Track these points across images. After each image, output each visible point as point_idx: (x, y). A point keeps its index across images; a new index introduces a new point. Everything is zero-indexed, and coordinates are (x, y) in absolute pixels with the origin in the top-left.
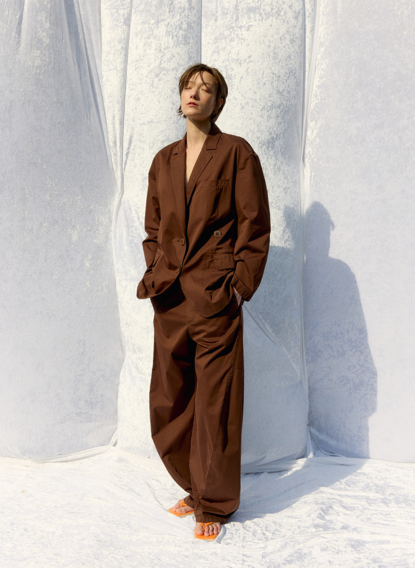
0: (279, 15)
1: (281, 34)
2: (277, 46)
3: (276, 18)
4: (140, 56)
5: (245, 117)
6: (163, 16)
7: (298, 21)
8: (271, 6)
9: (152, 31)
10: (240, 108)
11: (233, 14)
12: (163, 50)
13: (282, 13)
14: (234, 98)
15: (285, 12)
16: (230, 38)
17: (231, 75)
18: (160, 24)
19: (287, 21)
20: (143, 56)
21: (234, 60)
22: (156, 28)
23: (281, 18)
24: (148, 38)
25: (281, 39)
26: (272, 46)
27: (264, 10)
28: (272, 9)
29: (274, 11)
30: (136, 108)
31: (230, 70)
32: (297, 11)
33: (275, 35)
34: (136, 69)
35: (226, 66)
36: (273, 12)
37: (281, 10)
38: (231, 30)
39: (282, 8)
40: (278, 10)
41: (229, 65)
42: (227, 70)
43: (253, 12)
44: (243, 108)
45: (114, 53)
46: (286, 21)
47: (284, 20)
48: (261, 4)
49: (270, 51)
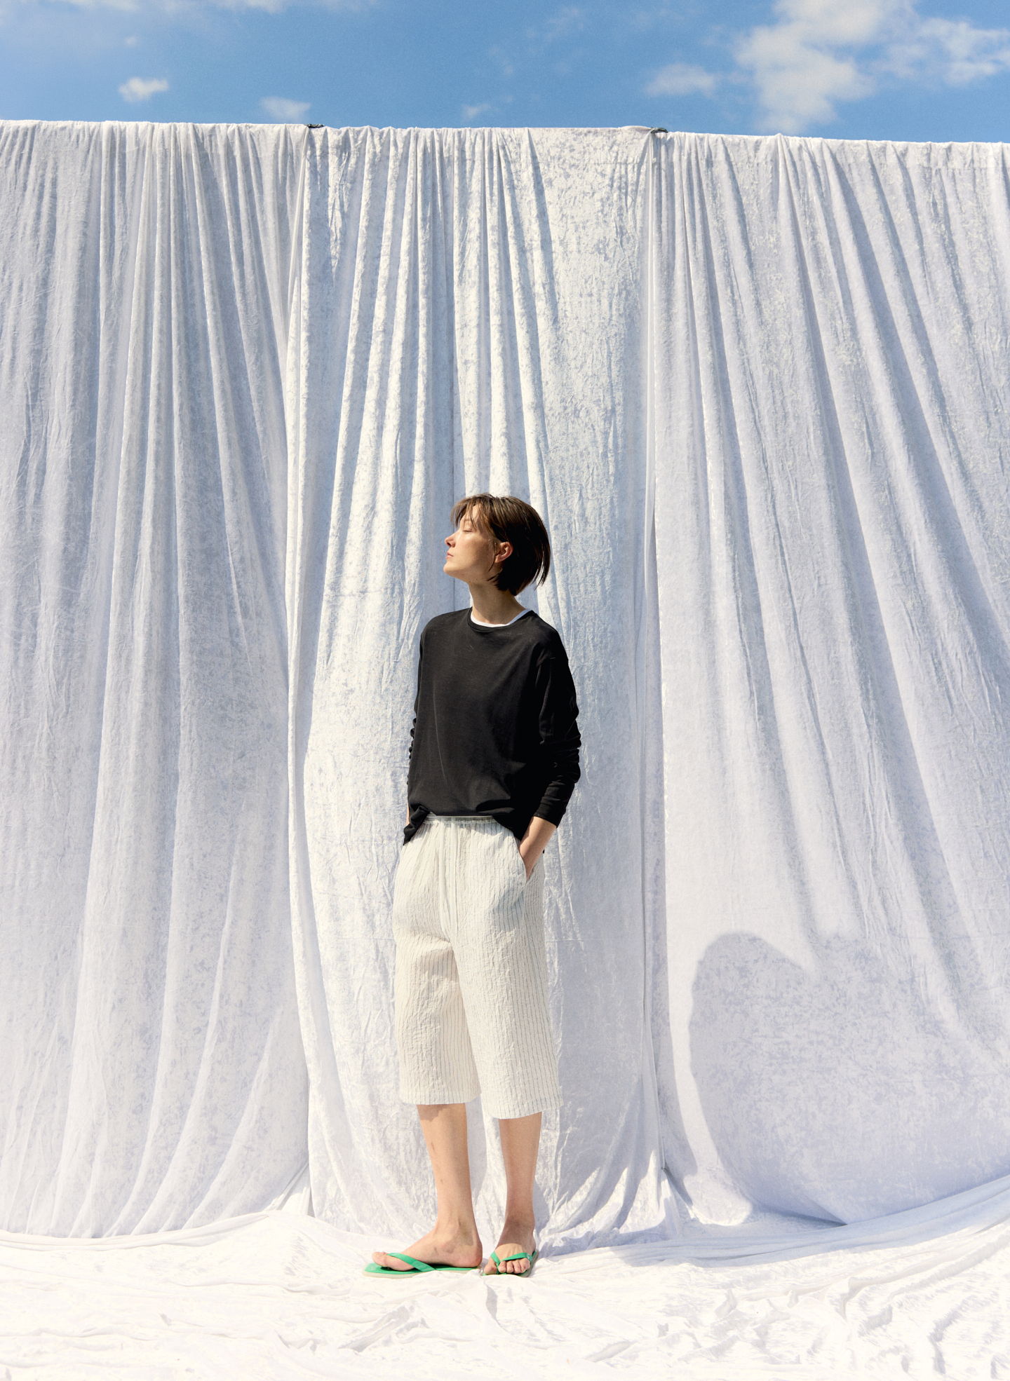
0: (578, 417)
1: (582, 447)
2: (576, 465)
3: (573, 422)
7: (610, 423)
13: (582, 414)
19: (592, 425)
23: (580, 421)
25: (582, 455)
27: (551, 409)
28: (565, 408)
29: (569, 410)
32: (610, 408)
33: (571, 448)
36: (566, 412)
39: (582, 406)
40: (576, 410)
46: (590, 426)
47: (586, 425)
49: (564, 475)
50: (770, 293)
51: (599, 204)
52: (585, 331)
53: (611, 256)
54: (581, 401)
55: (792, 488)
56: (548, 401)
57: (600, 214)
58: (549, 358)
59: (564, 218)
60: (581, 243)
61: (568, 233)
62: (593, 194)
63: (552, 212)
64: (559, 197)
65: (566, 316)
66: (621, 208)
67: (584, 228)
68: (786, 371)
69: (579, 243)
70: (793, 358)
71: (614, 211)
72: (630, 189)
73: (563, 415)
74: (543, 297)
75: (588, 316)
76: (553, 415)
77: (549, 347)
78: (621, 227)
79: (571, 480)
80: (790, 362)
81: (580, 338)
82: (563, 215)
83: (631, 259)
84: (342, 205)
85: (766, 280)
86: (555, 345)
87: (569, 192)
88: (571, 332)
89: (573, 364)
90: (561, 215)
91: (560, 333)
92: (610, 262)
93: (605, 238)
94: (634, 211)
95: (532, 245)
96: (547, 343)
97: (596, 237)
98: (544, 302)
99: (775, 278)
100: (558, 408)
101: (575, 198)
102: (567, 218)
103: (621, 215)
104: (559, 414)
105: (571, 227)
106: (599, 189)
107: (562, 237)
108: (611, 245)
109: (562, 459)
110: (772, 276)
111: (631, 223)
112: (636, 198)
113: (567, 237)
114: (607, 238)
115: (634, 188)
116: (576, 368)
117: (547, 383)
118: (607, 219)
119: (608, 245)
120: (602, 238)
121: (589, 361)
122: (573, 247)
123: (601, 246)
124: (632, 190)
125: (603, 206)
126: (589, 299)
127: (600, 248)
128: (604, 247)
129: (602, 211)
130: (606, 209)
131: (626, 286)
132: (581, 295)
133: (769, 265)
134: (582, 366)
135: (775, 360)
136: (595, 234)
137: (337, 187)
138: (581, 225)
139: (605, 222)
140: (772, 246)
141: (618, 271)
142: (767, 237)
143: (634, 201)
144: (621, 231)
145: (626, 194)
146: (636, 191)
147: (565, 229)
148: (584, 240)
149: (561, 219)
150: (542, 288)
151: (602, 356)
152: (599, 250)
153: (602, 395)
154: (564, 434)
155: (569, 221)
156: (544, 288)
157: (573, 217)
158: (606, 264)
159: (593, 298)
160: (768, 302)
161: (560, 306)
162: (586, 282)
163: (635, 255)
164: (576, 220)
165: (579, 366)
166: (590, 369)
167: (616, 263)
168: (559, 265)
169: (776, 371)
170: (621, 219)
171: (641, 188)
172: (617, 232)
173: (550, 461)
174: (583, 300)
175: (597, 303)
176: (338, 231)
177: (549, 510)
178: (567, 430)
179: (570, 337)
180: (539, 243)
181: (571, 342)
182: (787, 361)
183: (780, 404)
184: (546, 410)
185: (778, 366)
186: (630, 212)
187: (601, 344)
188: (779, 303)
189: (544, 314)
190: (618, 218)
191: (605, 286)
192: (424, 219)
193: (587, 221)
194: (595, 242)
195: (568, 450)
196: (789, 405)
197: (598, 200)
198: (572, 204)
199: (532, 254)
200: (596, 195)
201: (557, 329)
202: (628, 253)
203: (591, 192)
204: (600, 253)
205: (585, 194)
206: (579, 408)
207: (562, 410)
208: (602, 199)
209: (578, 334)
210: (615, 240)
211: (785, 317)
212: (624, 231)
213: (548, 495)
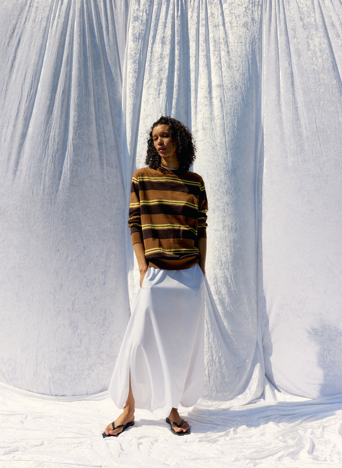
3: (235, 91)
4: (147, 115)
5: (215, 154)
6: (162, 90)
8: (231, 84)
9: (155, 100)
10: (212, 148)
11: (207, 89)
12: (162, 111)
14: (207, 142)
15: (241, 88)
16: (205, 104)
17: (205, 127)
18: (160, 95)
20: (149, 115)
21: (207, 118)
22: (158, 98)
24: (152, 104)
26: (233, 110)
27: (227, 86)
28: (232, 86)
29: (233, 87)
30: (143, 149)
31: (205, 124)
33: (234, 102)
34: (144, 123)
35: (202, 122)
37: (238, 86)
38: (205, 99)
39: (239, 85)
41: (204, 121)
42: (203, 124)
43: (219, 87)
44: (213, 148)
45: (130, 112)
48: (224, 83)
49: (231, 112)
50: (313, 38)
51: (244, 9)
52: (240, 56)
53: (249, 28)
54: (238, 83)
55: (323, 112)
56: (225, 83)
57: (245, 12)
58: (226, 67)
59: (231, 14)
60: (238, 23)
61: (233, 19)
62: (242, 5)
63: (226, 12)
64: (229, 6)
65: (232, 50)
66: (253, 11)
67: (239, 17)
68: (320, 68)
69: (237, 23)
70: (323, 63)
71: (250, 12)
72: (256, 4)
73: (231, 89)
74: (223, 43)
75: (241, 50)
76: (227, 89)
77: (226, 62)
78: (253, 18)
79: (234, 114)
80: (321, 64)
81: (238, 59)
82: (231, 13)
83: (257, 30)
84: (146, 11)
85: (311, 34)
86: (228, 62)
87: (233, 4)
88: (234, 56)
89: (235, 69)
90: (230, 13)
91: (230, 57)
92: (249, 31)
93: (247, 21)
94: (258, 12)
95: (219, 24)
96: (225, 61)
97: (244, 21)
98: (224, 45)
99: (314, 33)
100: (229, 86)
101: (235, 6)
102: (232, 14)
103: (252, 13)
104: (230, 88)
105: (234, 17)
106: (245, 3)
107: (230, 21)
108: (249, 24)
109: (231, 106)
110: (313, 32)
111: (257, 16)
112: (258, 7)
113: (232, 21)
114: (248, 21)
115: (258, 3)
116: (236, 70)
117: (225, 76)
118: (248, 14)
119: (248, 24)
120: (246, 21)
121: (241, 68)
122: (234, 24)
123: (245, 24)
124: (257, 4)
125: (246, 9)
126: (241, 44)
127: (245, 25)
128: (247, 25)
129: (246, 11)
130: (247, 11)
131: (255, 40)
132: (238, 43)
133: (312, 28)
134: (238, 70)
135: (315, 63)
136: (243, 20)
137: (145, 4)
138: (238, 16)
139: (247, 15)
140: (313, 22)
141: (252, 34)
142: (311, 19)
143: (258, 8)
144: (253, 19)
145: (255, 6)
146: (259, 4)
147: (231, 18)
148: (239, 22)
149: (230, 14)
150: (223, 40)
151: (246, 66)
152: (244, 26)
153: (246, 81)
154: (232, 96)
155: (233, 15)
156: (224, 40)
157: (234, 14)
158: (247, 31)
159: (243, 44)
160: (312, 41)
161: (230, 47)
162: (240, 38)
163: (258, 28)
164: (236, 14)
165: (237, 70)
166: (242, 71)
167: (251, 31)
168: (229, 32)
169: (316, 67)
170: (253, 15)
171: (260, 3)
172: (251, 20)
173: (226, 107)
174: (239, 44)
175: (244, 46)
176: (145, 20)
177: (225, 126)
178: (233, 94)
179: (234, 59)
180: (222, 23)
181: (234, 60)
182: (320, 63)
183: (318, 80)
184: (225, 87)
185: (316, 65)
186: (256, 12)
187: (245, 62)
188: (317, 42)
189: (224, 50)
190: (252, 14)
191: (247, 40)
192: (178, 16)
193: (240, 15)
194: (243, 23)
195: (233, 102)
196: (321, 80)
197: (244, 7)
198: (234, 9)
199: (219, 28)
200: (243, 6)
201: (229, 55)
202: (255, 28)
203: (241, 4)
204: (245, 27)
205: (239, 5)
206: (237, 86)
207: (231, 87)
208: (245, 7)
209: (237, 57)
210: (251, 22)
211: (319, 47)
212: (254, 19)
213: (225, 120)
